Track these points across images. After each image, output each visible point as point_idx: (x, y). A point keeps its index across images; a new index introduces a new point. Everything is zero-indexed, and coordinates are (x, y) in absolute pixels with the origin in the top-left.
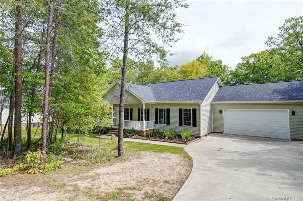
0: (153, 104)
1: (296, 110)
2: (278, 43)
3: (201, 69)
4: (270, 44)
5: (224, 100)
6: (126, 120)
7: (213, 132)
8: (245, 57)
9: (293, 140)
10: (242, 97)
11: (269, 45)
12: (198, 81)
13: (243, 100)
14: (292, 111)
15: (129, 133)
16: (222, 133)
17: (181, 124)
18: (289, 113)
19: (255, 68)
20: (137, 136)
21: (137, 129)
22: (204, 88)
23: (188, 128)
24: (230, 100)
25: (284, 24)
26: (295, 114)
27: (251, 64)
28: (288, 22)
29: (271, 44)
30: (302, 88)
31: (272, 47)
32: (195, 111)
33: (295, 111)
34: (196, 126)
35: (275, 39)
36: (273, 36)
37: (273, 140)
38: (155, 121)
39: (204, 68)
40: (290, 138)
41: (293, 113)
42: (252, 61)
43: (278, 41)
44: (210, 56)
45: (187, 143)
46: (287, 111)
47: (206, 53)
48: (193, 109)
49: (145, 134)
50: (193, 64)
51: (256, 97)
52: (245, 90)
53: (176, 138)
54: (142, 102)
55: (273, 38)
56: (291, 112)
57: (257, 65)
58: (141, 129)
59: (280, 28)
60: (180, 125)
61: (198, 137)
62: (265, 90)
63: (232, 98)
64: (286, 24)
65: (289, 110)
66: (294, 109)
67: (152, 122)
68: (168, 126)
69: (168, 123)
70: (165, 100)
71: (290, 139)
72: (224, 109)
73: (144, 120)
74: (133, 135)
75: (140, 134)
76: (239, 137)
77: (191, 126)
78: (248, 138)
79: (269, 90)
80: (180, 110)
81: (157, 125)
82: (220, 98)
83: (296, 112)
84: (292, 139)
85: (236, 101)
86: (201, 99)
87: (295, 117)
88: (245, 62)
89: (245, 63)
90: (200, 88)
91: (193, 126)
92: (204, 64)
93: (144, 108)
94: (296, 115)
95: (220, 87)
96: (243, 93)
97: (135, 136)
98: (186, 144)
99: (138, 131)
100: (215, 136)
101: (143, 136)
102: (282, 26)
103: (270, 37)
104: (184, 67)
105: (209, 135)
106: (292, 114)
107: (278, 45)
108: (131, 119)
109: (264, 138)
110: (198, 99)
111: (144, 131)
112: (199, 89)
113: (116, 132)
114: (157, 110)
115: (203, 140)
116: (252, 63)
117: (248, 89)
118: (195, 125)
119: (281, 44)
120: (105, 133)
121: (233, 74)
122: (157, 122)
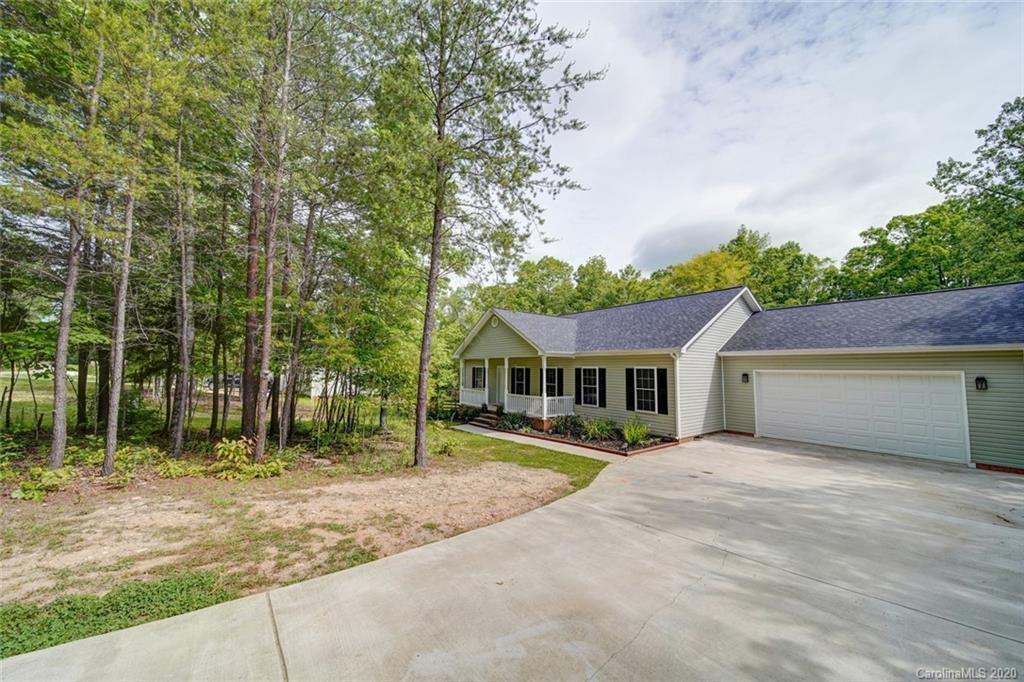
0: (571, 359)
1: (992, 376)
2: (975, 176)
3: (728, 270)
4: (945, 185)
5: (755, 346)
6: (513, 392)
7: (725, 431)
8: (872, 229)
9: (985, 469)
10: (809, 339)
11: (943, 188)
12: (688, 299)
13: (810, 346)
14: (976, 376)
15: (513, 422)
16: (752, 435)
17: (630, 406)
18: (966, 382)
19: (909, 256)
20: (528, 429)
21: (531, 413)
22: (697, 317)
23: (644, 417)
24: (769, 347)
25: (997, 117)
26: (987, 388)
27: (893, 247)
28: (1013, 110)
29: (950, 185)
30: (1021, 306)
31: (955, 191)
32: (662, 374)
33: (986, 376)
34: (666, 413)
35: (964, 167)
36: (956, 159)
37: (908, 464)
38: (574, 397)
39: (741, 268)
40: (972, 462)
41: (981, 383)
42: (897, 238)
43: (976, 172)
44: (761, 236)
45: (629, 453)
46: (960, 377)
47: (748, 228)
48: (658, 370)
49: (545, 427)
50: (706, 260)
51: (851, 337)
52: (824, 319)
53: (611, 439)
54: (540, 353)
55: (958, 165)
56: (973, 380)
57: (915, 247)
58: (539, 416)
59: (981, 133)
60: (628, 409)
61: (669, 440)
62: (887, 317)
63: (779, 341)
64: (1005, 115)
65: (963, 375)
66: (983, 371)
67: (569, 398)
68: (602, 409)
69: (603, 404)
70: (596, 348)
71: (974, 465)
72: (754, 371)
73: (545, 394)
74: (521, 427)
75: (534, 425)
76: (796, 447)
77: (654, 410)
78: (824, 452)
79: (900, 315)
80: (629, 372)
81: (578, 406)
82: (745, 341)
83: (988, 380)
84: (979, 466)
85: (788, 348)
86: (676, 345)
87: (988, 398)
88: (874, 242)
89: (874, 246)
90: (685, 318)
91: (659, 412)
92: (740, 256)
93: (545, 367)
94: (989, 389)
95: (755, 313)
96: (816, 328)
97: (523, 431)
98: (626, 455)
99: (533, 419)
100: (725, 441)
101: (541, 431)
102: (991, 126)
103: (947, 163)
104: (682, 269)
105: (712, 437)
106: (977, 388)
107: (977, 182)
108: (528, 393)
109: (881, 457)
110: (670, 344)
111: (545, 419)
112: (683, 320)
113: (491, 418)
114: (578, 371)
115: (684, 448)
116: (897, 243)
117: (835, 315)
118: (663, 409)
119: (986, 180)
120: (470, 420)
121: (835, 278)
122: (578, 401)
